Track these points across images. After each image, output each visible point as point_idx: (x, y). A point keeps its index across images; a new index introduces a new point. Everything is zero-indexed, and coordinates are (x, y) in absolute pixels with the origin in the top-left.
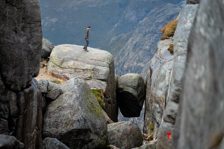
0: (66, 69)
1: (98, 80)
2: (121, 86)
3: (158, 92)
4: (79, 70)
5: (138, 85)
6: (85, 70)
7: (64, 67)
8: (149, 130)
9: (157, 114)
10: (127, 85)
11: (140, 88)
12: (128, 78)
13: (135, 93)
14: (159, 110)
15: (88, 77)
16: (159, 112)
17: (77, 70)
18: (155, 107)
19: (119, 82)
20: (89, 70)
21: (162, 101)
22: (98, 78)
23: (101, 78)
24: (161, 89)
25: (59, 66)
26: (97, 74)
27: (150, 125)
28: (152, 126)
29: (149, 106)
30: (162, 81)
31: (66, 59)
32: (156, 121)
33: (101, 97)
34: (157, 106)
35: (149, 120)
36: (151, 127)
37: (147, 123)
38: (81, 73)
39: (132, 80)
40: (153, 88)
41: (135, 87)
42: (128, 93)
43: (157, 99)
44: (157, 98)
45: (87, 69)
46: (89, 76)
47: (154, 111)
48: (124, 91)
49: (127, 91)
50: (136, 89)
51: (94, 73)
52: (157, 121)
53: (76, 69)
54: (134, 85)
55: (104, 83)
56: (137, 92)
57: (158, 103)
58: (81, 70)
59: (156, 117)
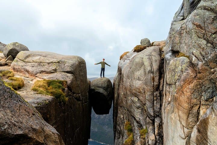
0: (30, 63)
1: (63, 73)
2: (93, 88)
3: (134, 82)
4: (44, 64)
5: (107, 86)
6: (50, 63)
7: (28, 61)
8: (126, 132)
9: (136, 109)
10: (98, 86)
11: (109, 89)
12: (99, 81)
13: (105, 93)
14: (138, 105)
15: (53, 70)
16: (138, 108)
17: (41, 64)
18: (133, 102)
19: (91, 85)
20: (55, 63)
21: (143, 92)
22: (63, 71)
23: (67, 70)
24: (139, 79)
25: (22, 60)
26: (63, 66)
27: (126, 125)
28: (129, 125)
29: (122, 102)
30: (139, 70)
31: (33, 55)
32: (135, 119)
33: (63, 90)
34: (136, 99)
35: (123, 118)
36: (128, 127)
37: (121, 121)
38: (46, 66)
39: (103, 81)
40: (126, 81)
41: (104, 87)
42: (99, 92)
43: (134, 91)
44: (134, 89)
45: (52, 62)
46: (54, 68)
47: (131, 106)
48: (96, 91)
49: (98, 91)
50: (105, 89)
51: (59, 66)
52: (137, 119)
53: (41, 62)
54: (104, 86)
55: (69, 75)
56: (107, 92)
57: (136, 96)
58: (46, 64)
59: (135, 114)
